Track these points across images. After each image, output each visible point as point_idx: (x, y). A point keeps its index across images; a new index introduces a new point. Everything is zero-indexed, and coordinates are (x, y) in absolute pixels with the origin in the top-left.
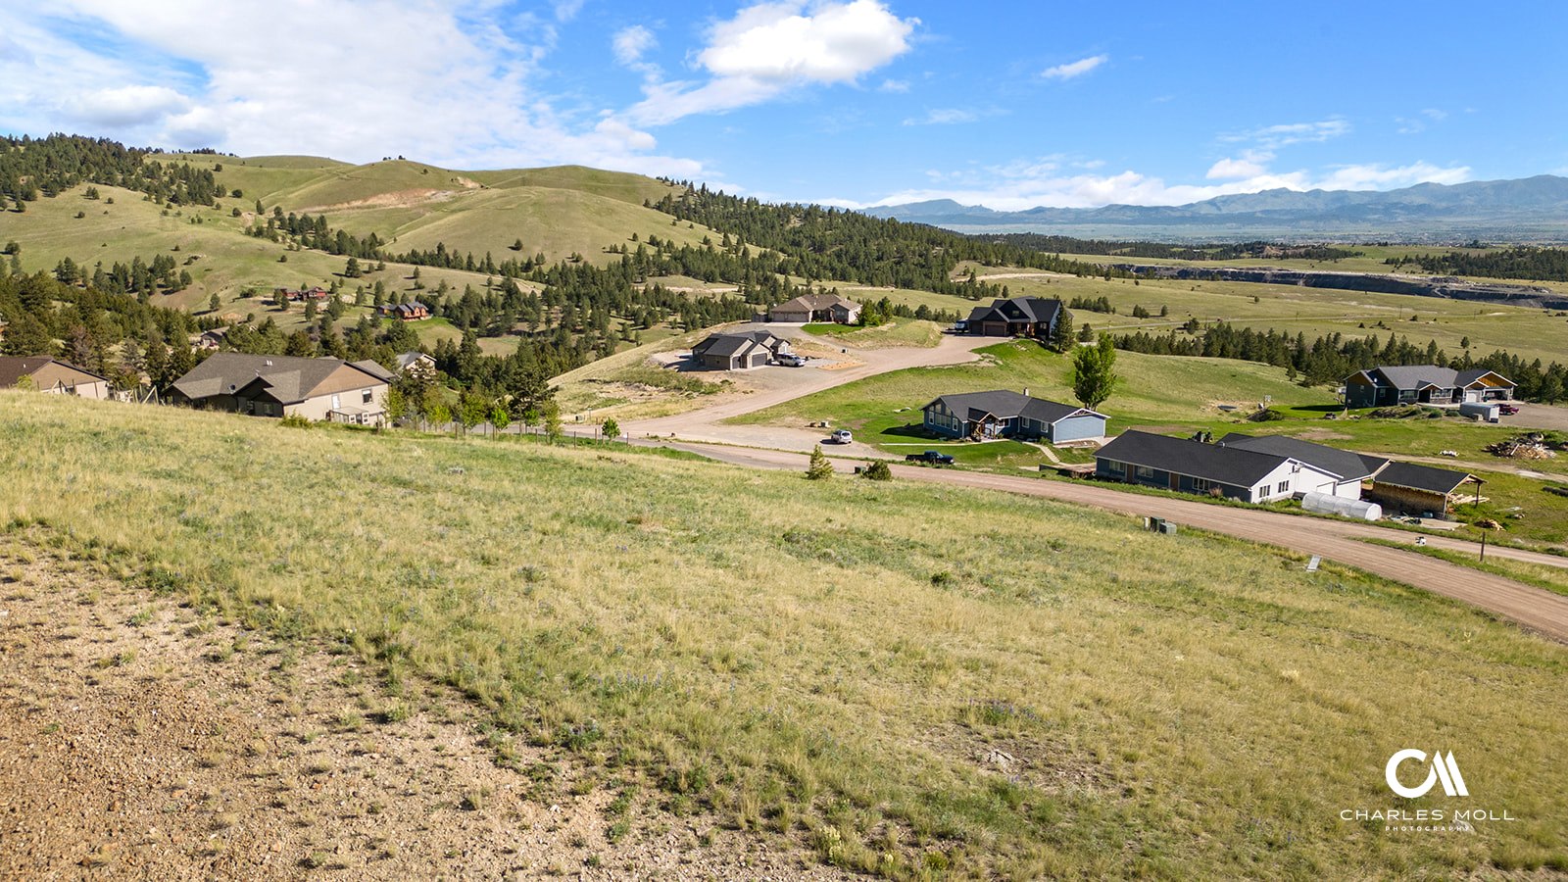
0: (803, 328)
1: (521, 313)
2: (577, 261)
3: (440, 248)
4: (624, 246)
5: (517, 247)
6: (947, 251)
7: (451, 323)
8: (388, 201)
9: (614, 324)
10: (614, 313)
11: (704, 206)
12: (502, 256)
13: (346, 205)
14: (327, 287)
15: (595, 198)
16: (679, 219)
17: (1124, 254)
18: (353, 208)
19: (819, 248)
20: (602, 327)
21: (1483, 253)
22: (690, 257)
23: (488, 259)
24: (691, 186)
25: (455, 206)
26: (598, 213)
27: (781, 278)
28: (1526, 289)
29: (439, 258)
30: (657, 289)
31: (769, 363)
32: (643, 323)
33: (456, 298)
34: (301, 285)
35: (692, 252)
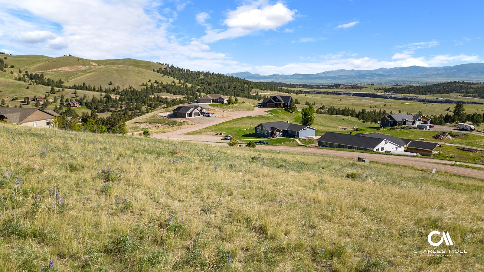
0: (209, 105)
1: (112, 104)
2: (131, 88)
3: (84, 84)
4: (146, 83)
5: (111, 84)
6: (249, 86)
7: (88, 108)
8: (66, 69)
9: (144, 108)
10: (143, 104)
11: (172, 71)
12: (105, 87)
13: (51, 70)
14: (44, 97)
15: (137, 68)
16: (164, 75)
17: (300, 88)
18: (53, 71)
19: (210, 85)
20: (140, 109)
21: (400, 87)
22: (168, 87)
23: (101, 87)
24: (168, 65)
25: (89, 71)
26: (138, 73)
27: (198, 94)
28: (413, 97)
29: (84, 87)
30: (158, 97)
31: (199, 115)
32: (153, 108)
33: (89, 100)
34: (34, 96)
35: (169, 85)
